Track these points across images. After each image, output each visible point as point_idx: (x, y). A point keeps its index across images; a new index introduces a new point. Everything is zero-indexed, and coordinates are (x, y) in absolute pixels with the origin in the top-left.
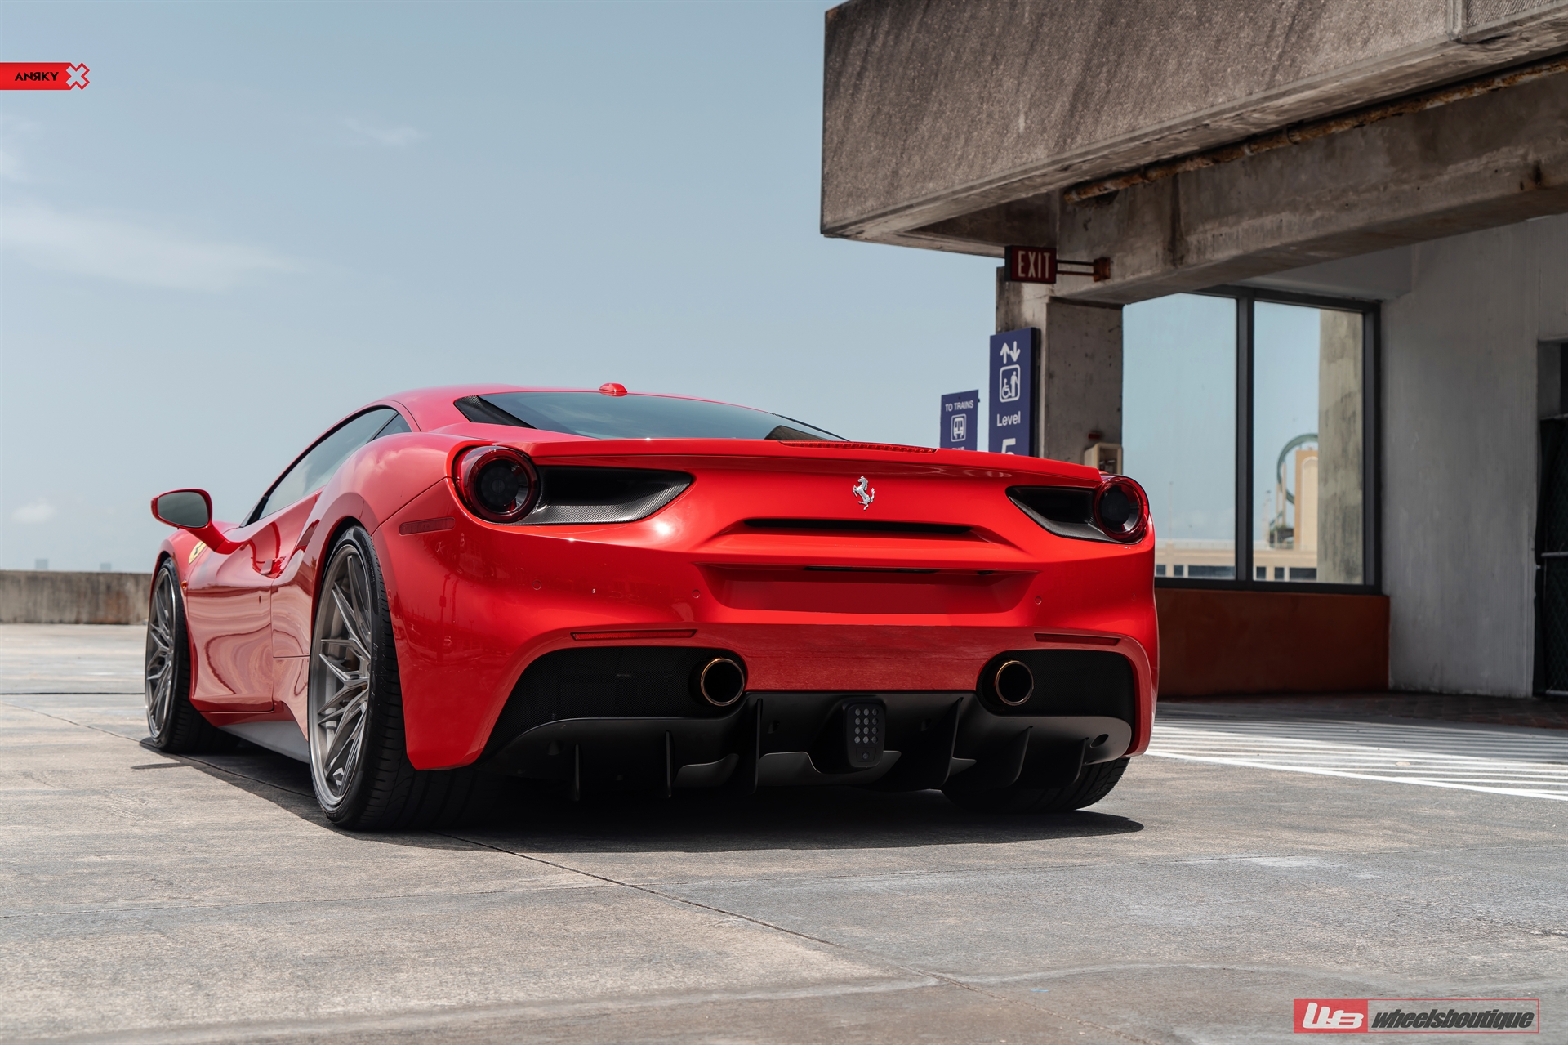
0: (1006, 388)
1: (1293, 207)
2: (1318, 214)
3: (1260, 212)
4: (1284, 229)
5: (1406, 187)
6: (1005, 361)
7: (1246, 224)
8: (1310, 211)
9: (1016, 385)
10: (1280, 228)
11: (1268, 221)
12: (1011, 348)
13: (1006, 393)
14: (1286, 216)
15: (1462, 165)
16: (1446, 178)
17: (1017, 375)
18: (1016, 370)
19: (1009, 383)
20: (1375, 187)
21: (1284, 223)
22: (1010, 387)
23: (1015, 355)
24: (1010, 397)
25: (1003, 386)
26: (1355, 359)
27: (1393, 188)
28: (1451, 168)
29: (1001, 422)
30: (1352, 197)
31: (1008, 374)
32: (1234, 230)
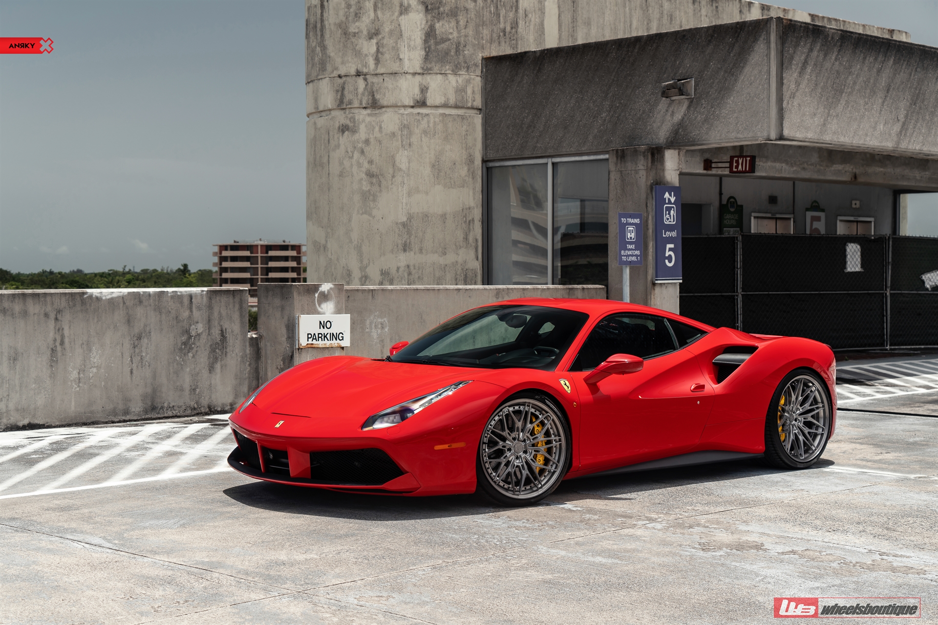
0: (668, 216)
1: (787, 162)
2: (795, 168)
3: (774, 161)
4: (783, 171)
5: (822, 168)
6: (667, 202)
7: (769, 164)
8: (792, 166)
9: (674, 216)
10: (781, 170)
11: (778, 165)
12: (670, 195)
13: (668, 219)
14: (784, 165)
15: (837, 166)
16: (833, 169)
17: (674, 210)
18: (673, 207)
19: (669, 214)
20: (812, 164)
21: (783, 168)
22: (670, 216)
23: (673, 200)
24: (670, 222)
25: (666, 215)
26: (474, 189)
27: (818, 166)
28: (834, 166)
29: (665, 234)
30: (805, 166)
31: (669, 209)
32: (765, 165)
